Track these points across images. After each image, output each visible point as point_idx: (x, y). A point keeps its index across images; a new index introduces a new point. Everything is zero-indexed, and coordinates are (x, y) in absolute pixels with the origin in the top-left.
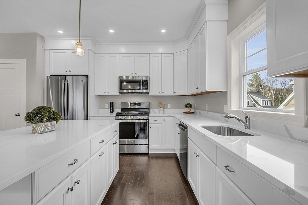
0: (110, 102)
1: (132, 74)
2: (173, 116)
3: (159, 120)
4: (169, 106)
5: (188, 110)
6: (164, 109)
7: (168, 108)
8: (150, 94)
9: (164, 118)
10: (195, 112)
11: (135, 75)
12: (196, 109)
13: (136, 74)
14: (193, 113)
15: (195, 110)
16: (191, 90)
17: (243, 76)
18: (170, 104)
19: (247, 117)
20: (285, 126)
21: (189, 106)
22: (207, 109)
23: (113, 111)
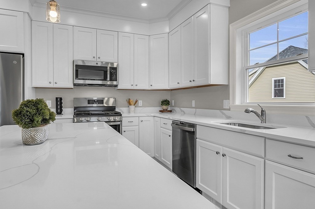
0: (57, 98)
1: (94, 57)
2: (153, 115)
3: (135, 120)
4: (140, 103)
5: (165, 107)
6: (136, 107)
7: (139, 105)
8: (119, 87)
9: (141, 119)
10: (174, 110)
11: (98, 60)
12: (173, 106)
13: (99, 58)
14: (171, 111)
15: (173, 108)
16: (178, 83)
17: (246, 69)
18: (141, 101)
19: (262, 111)
20: (307, 117)
21: (167, 103)
22: (194, 106)
23: (61, 111)
